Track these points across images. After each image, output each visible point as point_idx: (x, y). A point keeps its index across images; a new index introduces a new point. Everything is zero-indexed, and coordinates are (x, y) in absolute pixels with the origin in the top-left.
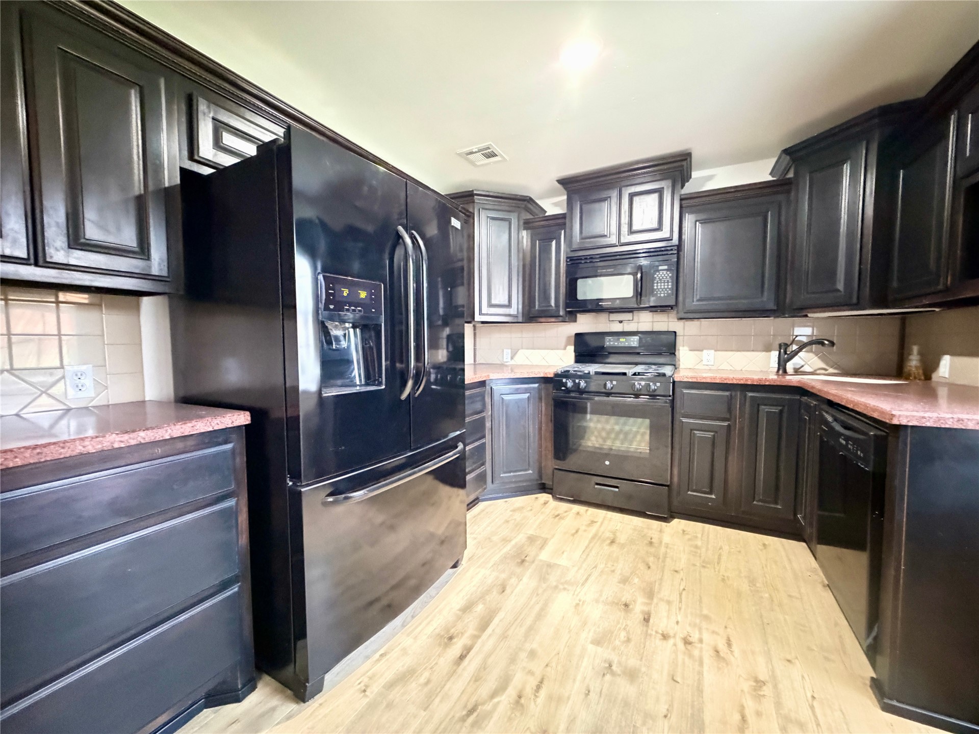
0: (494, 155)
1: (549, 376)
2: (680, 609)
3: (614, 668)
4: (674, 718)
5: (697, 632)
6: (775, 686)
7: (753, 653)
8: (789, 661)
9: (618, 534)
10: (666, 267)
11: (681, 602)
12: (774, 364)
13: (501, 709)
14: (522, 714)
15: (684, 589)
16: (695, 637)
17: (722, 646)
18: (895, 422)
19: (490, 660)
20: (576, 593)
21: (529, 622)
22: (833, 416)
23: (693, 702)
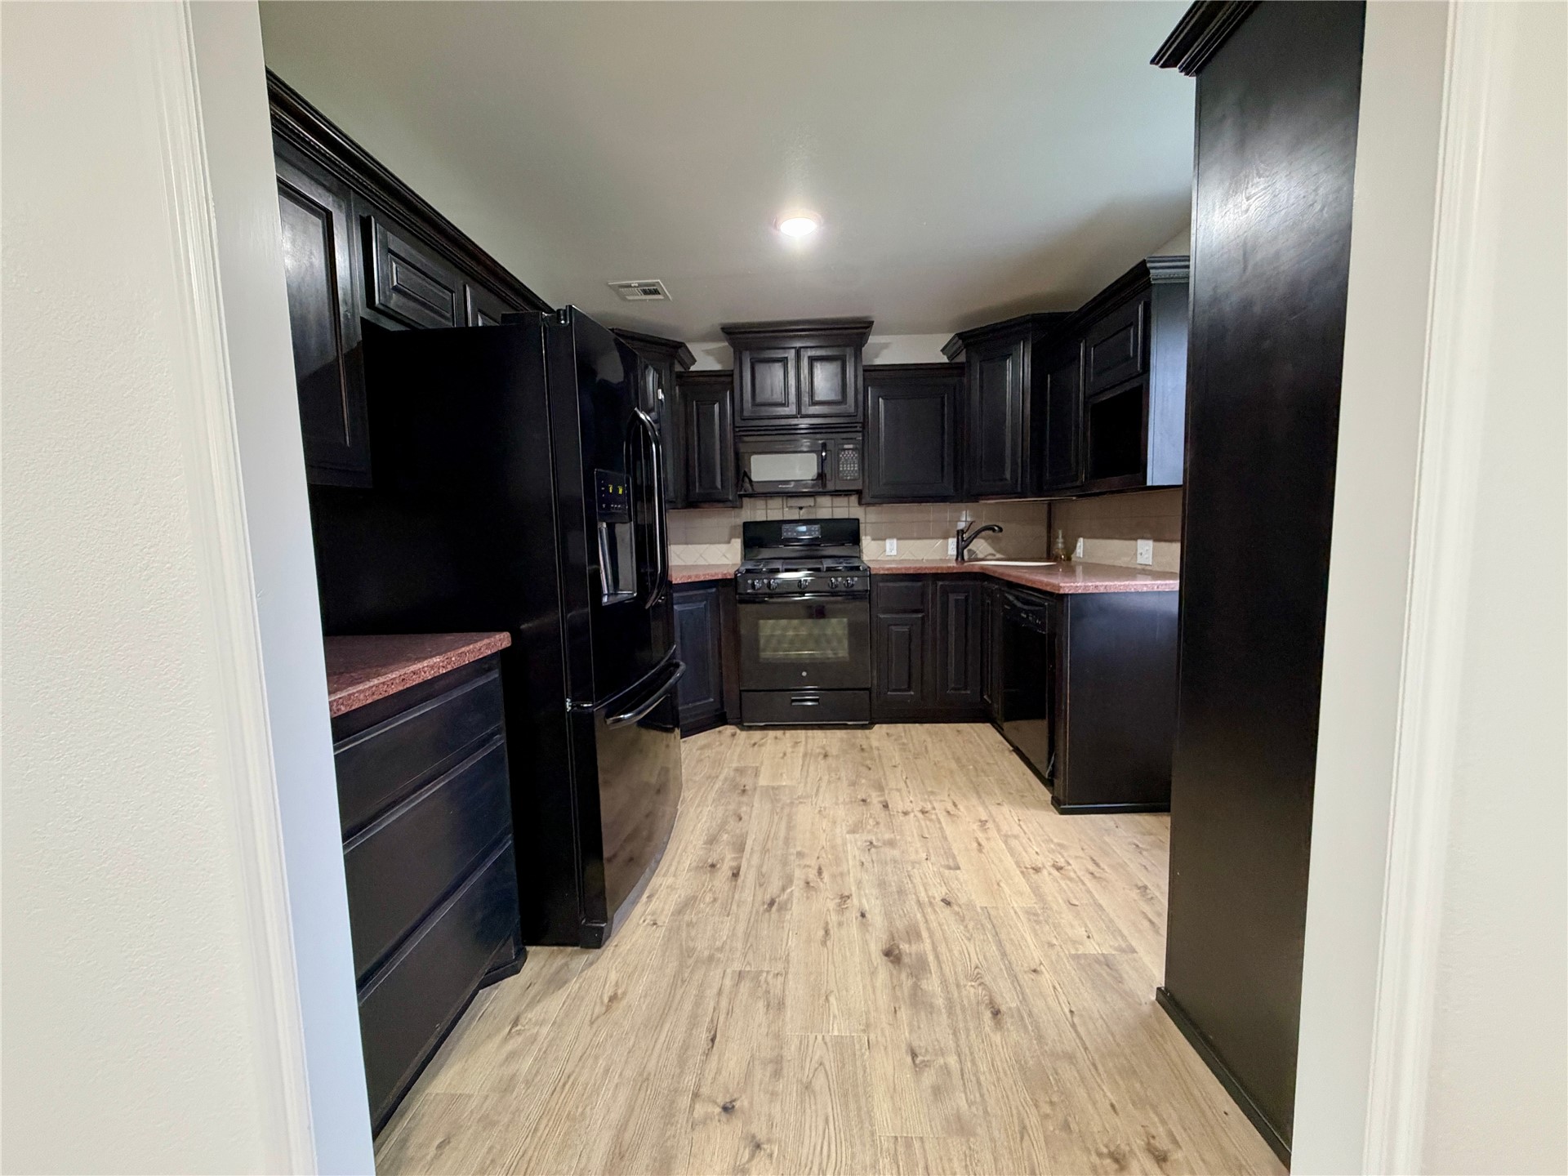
0: (656, 292)
1: (729, 577)
2: (909, 792)
3: (875, 843)
4: (933, 859)
5: (928, 804)
6: (994, 821)
7: (974, 806)
8: (999, 804)
9: (828, 748)
10: (851, 446)
11: (907, 787)
12: (952, 550)
13: (796, 894)
14: (816, 892)
15: (907, 778)
16: (928, 807)
17: (950, 807)
18: (1062, 592)
19: (764, 870)
20: (814, 803)
21: (782, 834)
22: (1014, 595)
23: (942, 845)
